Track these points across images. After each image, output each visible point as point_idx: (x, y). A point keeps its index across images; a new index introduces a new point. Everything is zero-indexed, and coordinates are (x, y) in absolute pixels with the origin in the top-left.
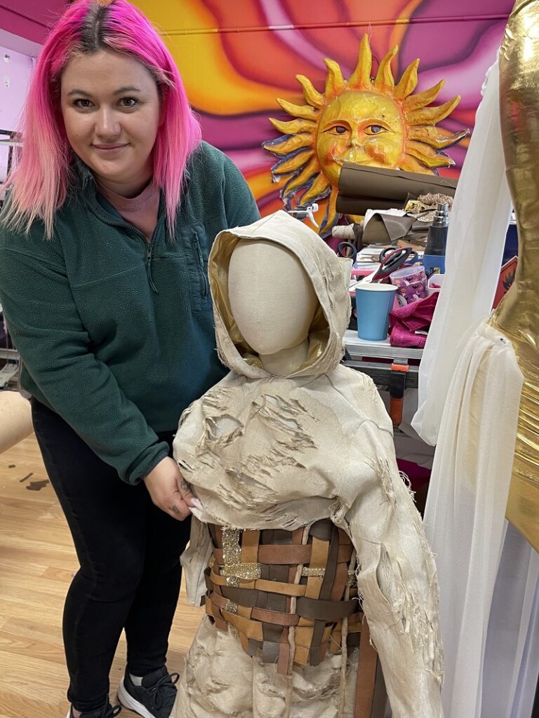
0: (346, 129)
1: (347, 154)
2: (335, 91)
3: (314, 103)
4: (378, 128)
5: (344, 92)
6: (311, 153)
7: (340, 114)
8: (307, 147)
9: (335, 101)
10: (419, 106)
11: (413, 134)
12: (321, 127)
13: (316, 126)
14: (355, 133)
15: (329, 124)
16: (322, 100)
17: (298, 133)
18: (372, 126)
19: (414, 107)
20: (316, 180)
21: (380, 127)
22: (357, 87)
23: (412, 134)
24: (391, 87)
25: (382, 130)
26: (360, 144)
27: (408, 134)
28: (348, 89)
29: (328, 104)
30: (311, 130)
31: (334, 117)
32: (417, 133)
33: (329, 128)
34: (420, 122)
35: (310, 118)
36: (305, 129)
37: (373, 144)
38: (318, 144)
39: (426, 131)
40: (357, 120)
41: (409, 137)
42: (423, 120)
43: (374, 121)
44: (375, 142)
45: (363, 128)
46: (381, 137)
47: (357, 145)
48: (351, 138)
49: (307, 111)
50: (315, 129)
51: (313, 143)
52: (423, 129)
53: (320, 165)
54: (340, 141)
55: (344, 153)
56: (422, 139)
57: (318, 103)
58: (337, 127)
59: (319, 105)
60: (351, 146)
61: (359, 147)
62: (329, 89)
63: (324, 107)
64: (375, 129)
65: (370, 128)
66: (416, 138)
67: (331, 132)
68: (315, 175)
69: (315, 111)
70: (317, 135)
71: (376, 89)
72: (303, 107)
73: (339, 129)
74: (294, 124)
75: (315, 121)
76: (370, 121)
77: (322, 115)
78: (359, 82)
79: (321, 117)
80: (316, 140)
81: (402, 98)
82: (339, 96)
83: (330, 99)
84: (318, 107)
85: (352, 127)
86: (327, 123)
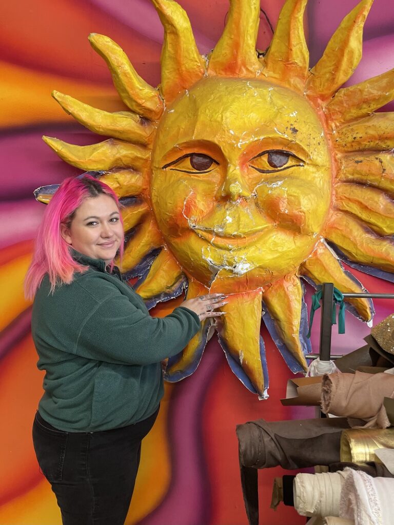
0: (212, 161)
1: (219, 214)
2: (183, 79)
3: (139, 105)
4: (282, 158)
5: (202, 80)
6: (142, 209)
7: (198, 126)
8: (132, 197)
9: (185, 100)
10: (365, 110)
11: (350, 169)
12: (159, 157)
13: (147, 155)
14: (235, 170)
15: (174, 150)
16: (156, 99)
17: (111, 170)
18: (270, 153)
19: (354, 112)
20: (155, 263)
21: (287, 155)
22: (231, 68)
23: (348, 169)
24: (302, 69)
25: (290, 162)
26: (246, 194)
27: (339, 170)
28: (211, 72)
29: (170, 108)
30: (138, 164)
31: (186, 134)
32: (359, 167)
33: (174, 159)
34: (366, 144)
35: (132, 136)
36: (126, 161)
37: (275, 193)
38: (154, 193)
39: (377, 162)
40: (237, 139)
41: (342, 176)
42: (372, 138)
43: (275, 141)
44: (279, 189)
45: (251, 157)
46: (290, 177)
47: (240, 196)
48: (225, 180)
49: (125, 122)
50: (146, 160)
51: (144, 189)
52: (372, 158)
53: (161, 234)
54: (201, 187)
55: (212, 213)
56: (370, 179)
57: (149, 105)
58: (192, 155)
59: (150, 111)
60: (226, 198)
61: (245, 199)
62: (168, 75)
63: (162, 115)
64: (277, 159)
65: (265, 159)
66: (356, 176)
67: (181, 166)
68: (154, 253)
69: (142, 123)
70: (150, 174)
71: (271, 73)
72: (116, 115)
73: (197, 160)
74: (100, 151)
75: (144, 145)
76: (266, 141)
77: (158, 131)
78: (235, 57)
79: (157, 137)
80: (150, 182)
81: (327, 92)
82: (191, 88)
83: (172, 96)
84: (148, 115)
85: (226, 154)
86: (170, 147)
